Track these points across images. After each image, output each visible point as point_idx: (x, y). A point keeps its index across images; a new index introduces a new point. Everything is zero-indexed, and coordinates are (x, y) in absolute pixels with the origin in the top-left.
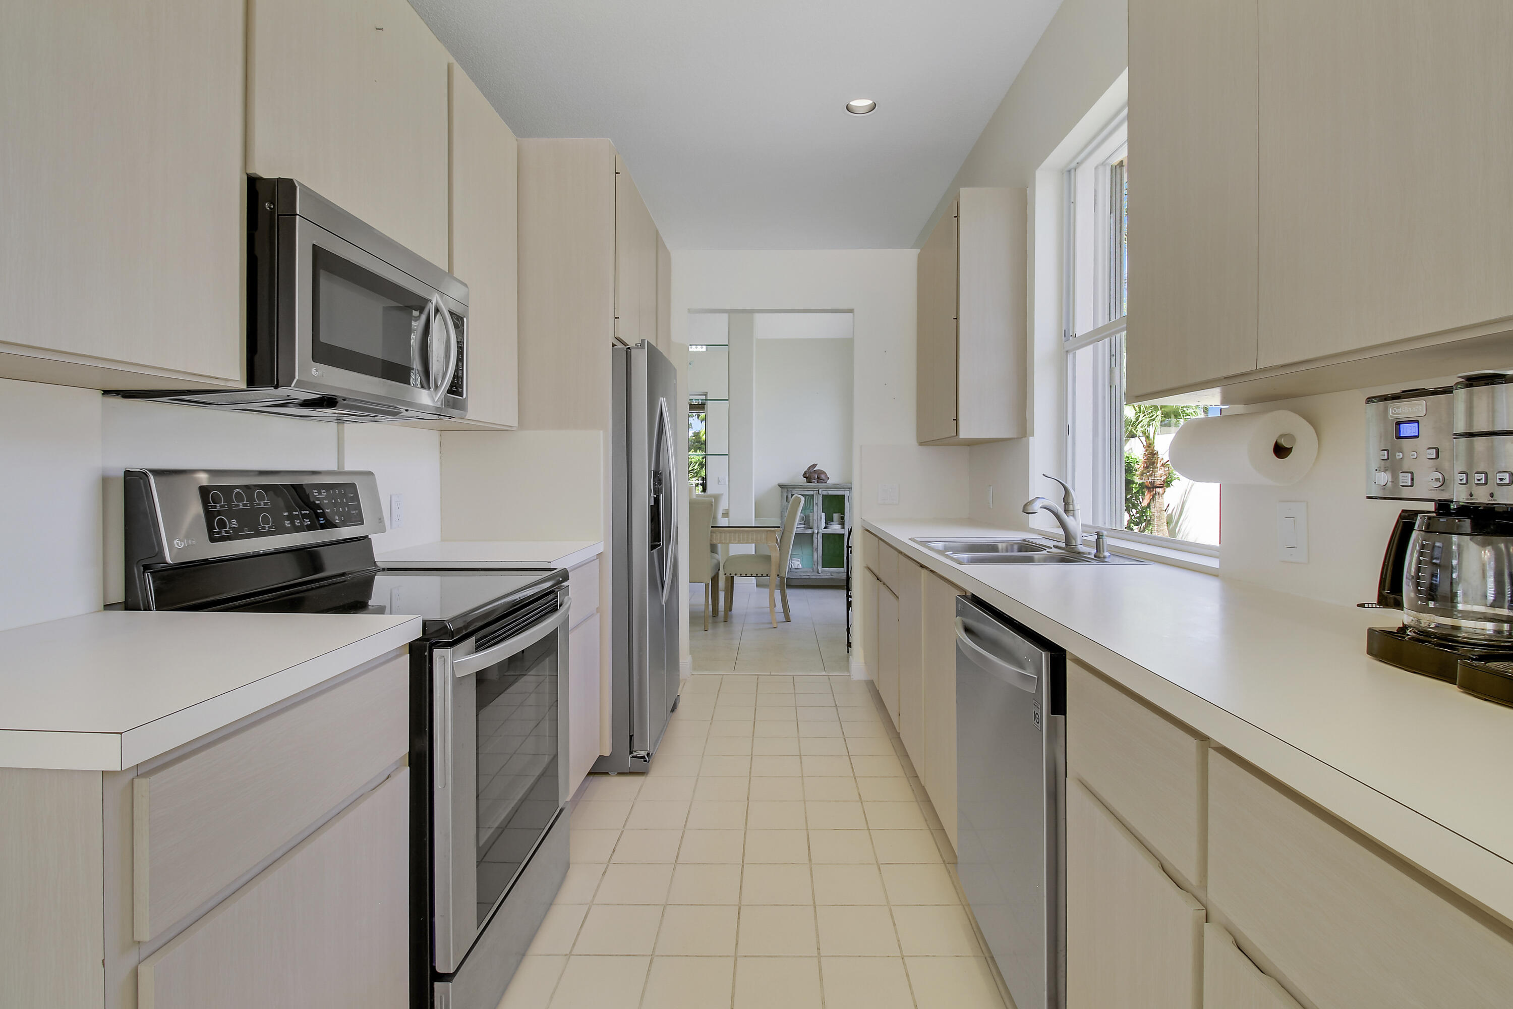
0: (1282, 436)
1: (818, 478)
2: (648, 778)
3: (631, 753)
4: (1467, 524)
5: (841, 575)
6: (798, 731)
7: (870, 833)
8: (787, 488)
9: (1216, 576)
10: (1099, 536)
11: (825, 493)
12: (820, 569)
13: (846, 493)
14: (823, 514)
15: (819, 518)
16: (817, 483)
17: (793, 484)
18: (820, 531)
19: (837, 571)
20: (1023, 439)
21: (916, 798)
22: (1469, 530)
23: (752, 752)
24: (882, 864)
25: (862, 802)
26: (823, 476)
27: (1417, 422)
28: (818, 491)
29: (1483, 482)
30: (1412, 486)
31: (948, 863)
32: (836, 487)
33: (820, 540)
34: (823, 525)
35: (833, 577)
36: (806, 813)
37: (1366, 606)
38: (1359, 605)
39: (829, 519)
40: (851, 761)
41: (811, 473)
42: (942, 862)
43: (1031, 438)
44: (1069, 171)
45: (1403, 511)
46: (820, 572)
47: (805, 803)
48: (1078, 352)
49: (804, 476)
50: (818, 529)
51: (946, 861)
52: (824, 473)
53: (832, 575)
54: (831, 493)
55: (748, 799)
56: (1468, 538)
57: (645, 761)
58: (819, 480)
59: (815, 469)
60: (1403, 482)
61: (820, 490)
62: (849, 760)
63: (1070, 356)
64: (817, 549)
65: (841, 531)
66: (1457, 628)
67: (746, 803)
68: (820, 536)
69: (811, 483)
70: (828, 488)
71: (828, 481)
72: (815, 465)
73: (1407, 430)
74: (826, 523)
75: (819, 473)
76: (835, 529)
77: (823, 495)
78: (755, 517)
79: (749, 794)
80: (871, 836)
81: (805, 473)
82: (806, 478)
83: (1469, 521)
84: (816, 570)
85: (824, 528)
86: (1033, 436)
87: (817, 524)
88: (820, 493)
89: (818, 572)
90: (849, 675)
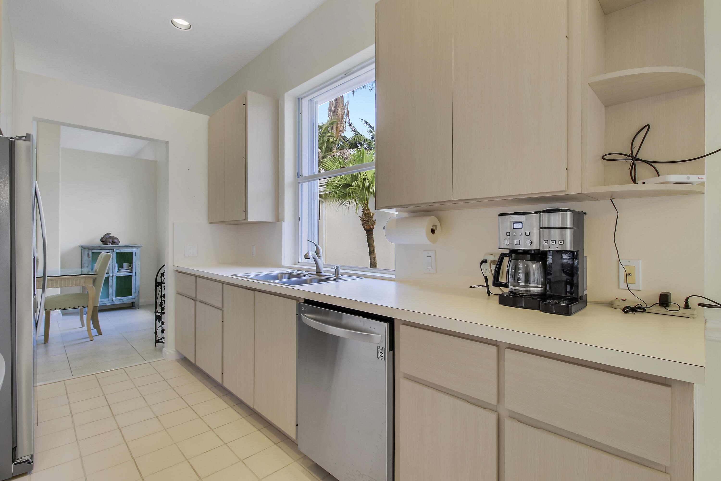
0: (433, 226)
1: (112, 242)
2: (32, 475)
3: (13, 461)
4: (529, 257)
5: (130, 300)
6: (146, 402)
7: (227, 446)
8: (88, 248)
9: (395, 281)
10: (337, 268)
11: (118, 251)
12: (114, 298)
13: (134, 251)
14: (117, 264)
15: (114, 266)
16: (112, 245)
17: (91, 245)
18: (115, 275)
19: (127, 298)
20: (278, 222)
21: (242, 416)
22: (530, 259)
23: (118, 426)
24: (244, 459)
25: (213, 430)
26: (116, 241)
27: (522, 223)
28: (113, 250)
29: (554, 243)
30: (520, 244)
31: (277, 443)
32: (126, 247)
33: (114, 281)
34: (116, 270)
35: (124, 302)
36: (180, 450)
37: (473, 287)
38: (470, 287)
39: (120, 267)
40: (192, 409)
41: (107, 239)
42: (274, 444)
43: (283, 222)
44: (299, 99)
45: (502, 253)
46: (114, 300)
47: (176, 444)
48: (303, 184)
49: (102, 240)
50: (113, 273)
51: (276, 443)
52: (116, 238)
53: (123, 301)
54: (122, 251)
55: (132, 457)
56: (530, 261)
57: (29, 463)
58: (113, 243)
59: (109, 236)
60: (517, 243)
61: (115, 249)
62: (191, 409)
63: (300, 185)
64: (112, 286)
65: (130, 274)
66: (530, 291)
67: (133, 460)
68: (114, 279)
69: (107, 245)
70: (120, 248)
71: (120, 244)
72: (109, 234)
73: (516, 226)
74: (118, 269)
75: (113, 239)
76: (125, 272)
77: (117, 252)
78: (61, 268)
79: (131, 454)
80: (228, 447)
81: (102, 238)
82: (103, 242)
83: (530, 256)
84: (111, 299)
85: (117, 273)
86: (284, 221)
87: (112, 271)
88: (115, 251)
89: (113, 300)
90: (164, 359)
